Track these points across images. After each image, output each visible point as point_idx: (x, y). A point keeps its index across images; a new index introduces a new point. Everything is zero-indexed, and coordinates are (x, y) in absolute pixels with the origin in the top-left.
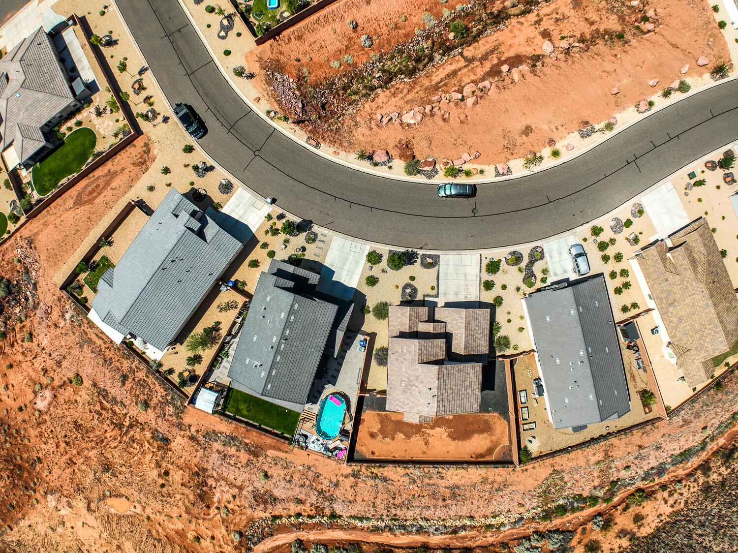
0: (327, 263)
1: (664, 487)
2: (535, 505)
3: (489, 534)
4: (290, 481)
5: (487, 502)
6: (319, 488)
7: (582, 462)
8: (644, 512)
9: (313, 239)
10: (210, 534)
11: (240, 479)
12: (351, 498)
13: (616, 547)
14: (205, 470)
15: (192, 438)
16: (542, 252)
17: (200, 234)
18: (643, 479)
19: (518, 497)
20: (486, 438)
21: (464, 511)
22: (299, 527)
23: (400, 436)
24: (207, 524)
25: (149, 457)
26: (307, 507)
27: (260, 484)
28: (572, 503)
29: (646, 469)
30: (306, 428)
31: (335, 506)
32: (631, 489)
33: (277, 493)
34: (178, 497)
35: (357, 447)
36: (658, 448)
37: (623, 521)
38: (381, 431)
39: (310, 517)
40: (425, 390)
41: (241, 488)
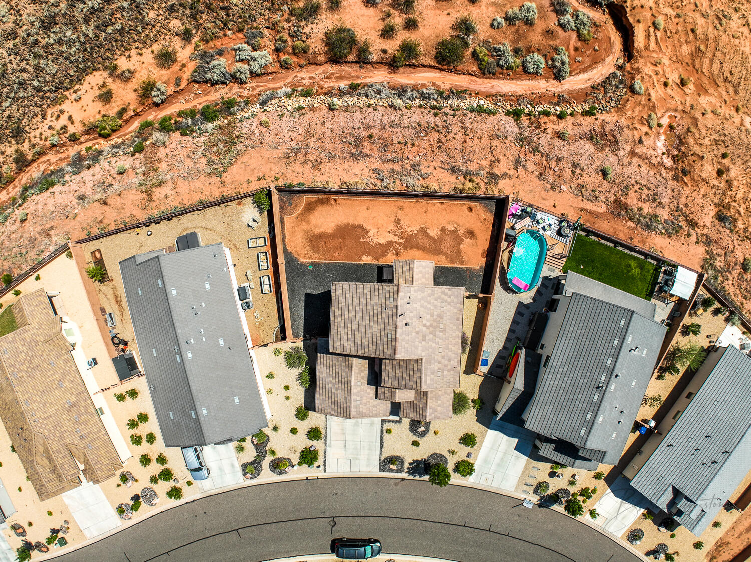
0: (524, 459)
1: (74, 139)
2: (246, 124)
3: (307, 82)
4: (575, 166)
5: (312, 132)
6: (538, 157)
7: (183, 186)
8: (99, 105)
9: (539, 487)
10: (669, 90)
11: (634, 167)
12: (496, 143)
13: (135, 58)
14: (675, 178)
15: (693, 224)
16: (245, 474)
17: (677, 494)
18: (100, 153)
19: (270, 138)
20: (315, 227)
21: (343, 119)
22: (560, 99)
23: (433, 233)
24: (672, 104)
25: (740, 195)
26: (551, 128)
27: (611, 161)
28: (195, 123)
29: (97, 169)
30: (560, 247)
31: (516, 130)
32: (115, 140)
33: (588, 148)
34: (707, 142)
35: (491, 218)
36: (82, 198)
37: (125, 95)
38: (458, 241)
39: (546, 114)
40: (414, 322)
41: (633, 154)
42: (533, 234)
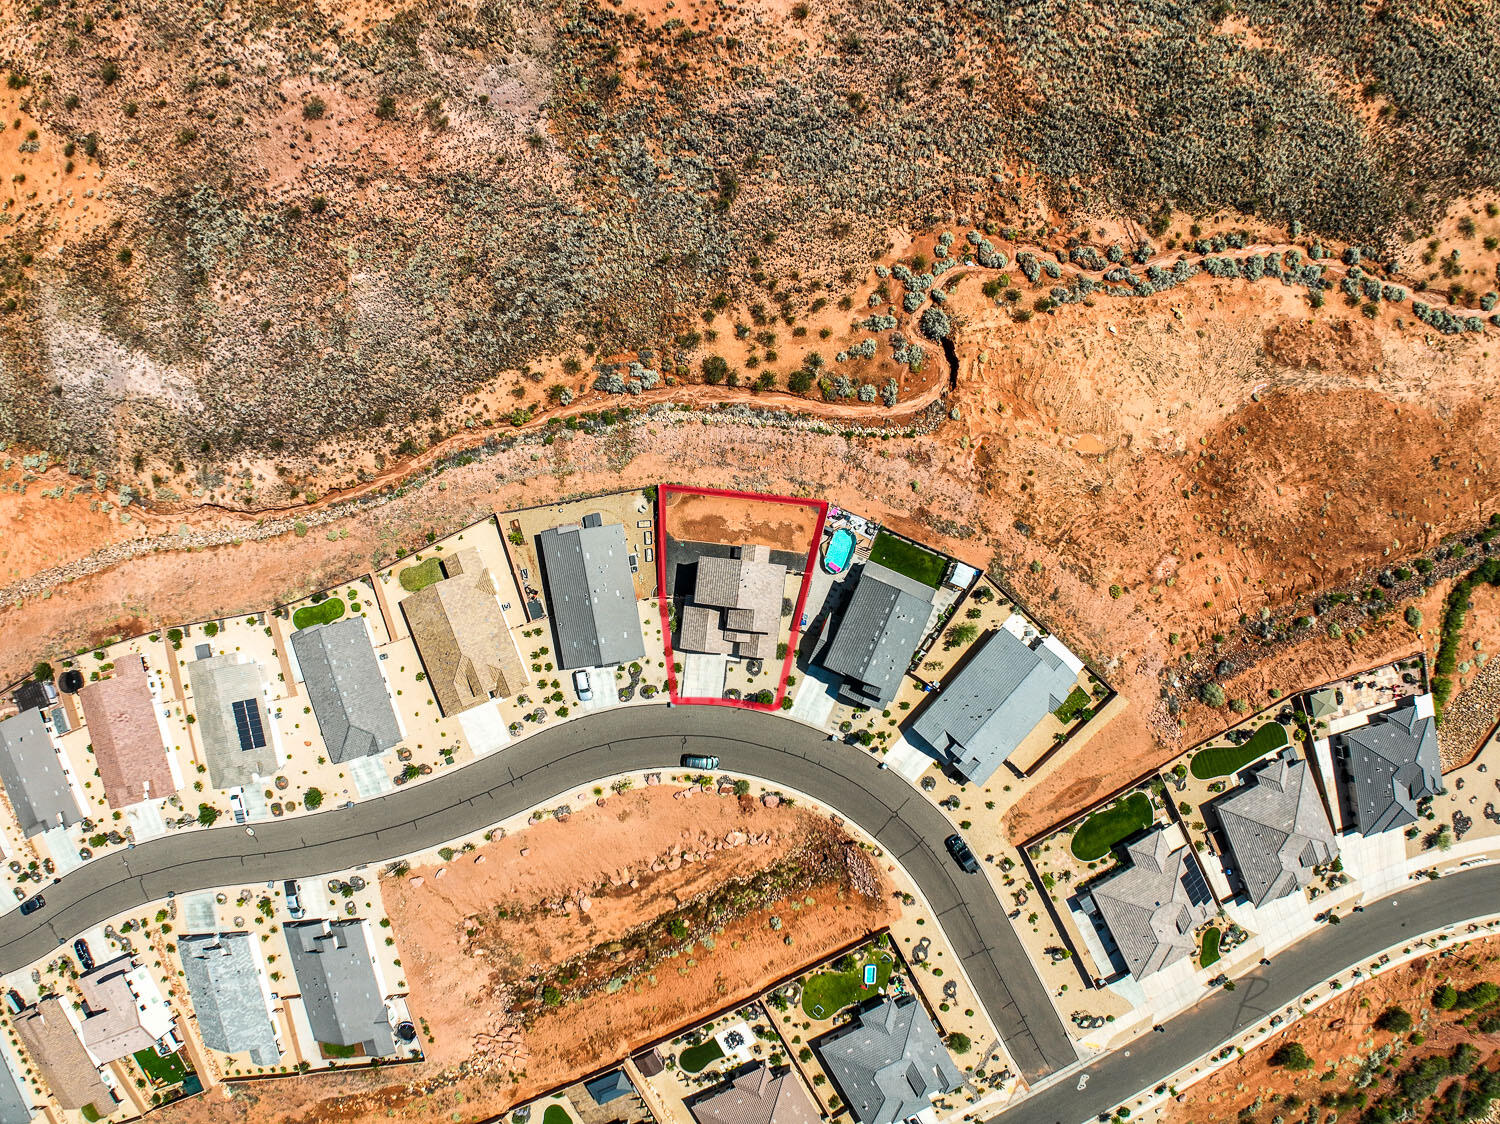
0: (832, 701)
1: (488, 424)
2: (638, 430)
3: (686, 398)
4: (889, 479)
5: (689, 442)
6: (860, 471)
7: (589, 477)
8: (512, 399)
9: (844, 726)
10: (985, 415)
11: (942, 481)
12: (828, 459)
13: (545, 363)
14: (980, 491)
15: (986, 530)
16: (620, 697)
17: (952, 741)
18: (514, 439)
19: (656, 445)
20: (688, 515)
21: (713, 432)
22: (885, 423)
23: (774, 525)
24: (986, 428)
25: (1042, 506)
26: (875, 447)
27: (921, 475)
28: (596, 424)
29: (511, 452)
30: (868, 541)
31: (846, 449)
32: (526, 429)
33: (904, 465)
34: (1015, 461)
35: (816, 517)
36: (501, 477)
37: (536, 393)
38: (792, 533)
39: (873, 435)
40: (750, 585)
41: (944, 469)
42: (847, 531)
